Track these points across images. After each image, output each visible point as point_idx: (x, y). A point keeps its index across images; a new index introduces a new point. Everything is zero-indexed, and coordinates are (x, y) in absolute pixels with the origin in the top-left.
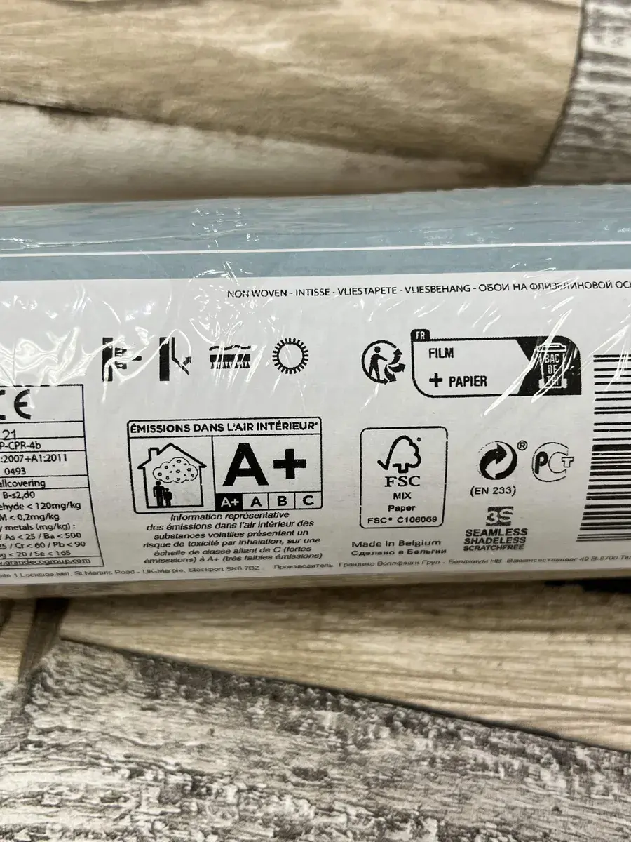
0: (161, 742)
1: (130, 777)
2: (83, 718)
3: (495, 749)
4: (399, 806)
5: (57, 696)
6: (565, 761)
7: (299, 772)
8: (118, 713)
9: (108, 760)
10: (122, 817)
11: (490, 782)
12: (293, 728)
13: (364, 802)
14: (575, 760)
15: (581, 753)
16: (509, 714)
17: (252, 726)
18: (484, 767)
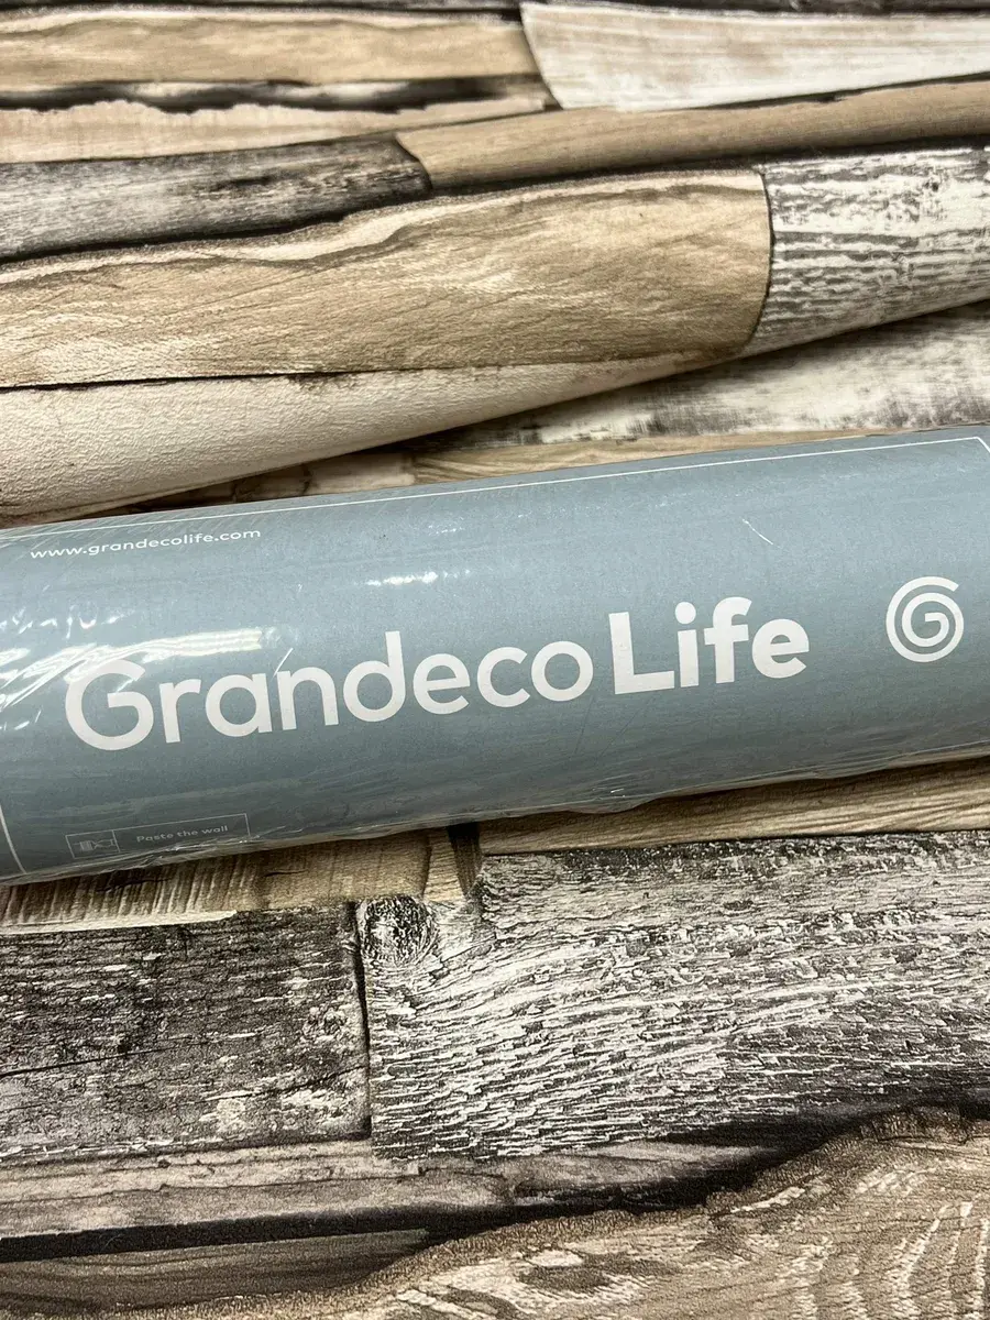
0: (610, 913)
1: (597, 945)
2: (536, 910)
3: (872, 850)
4: (818, 911)
5: (506, 901)
6: (929, 847)
7: (729, 906)
8: (563, 900)
9: (572, 937)
10: (606, 974)
11: (878, 876)
12: (710, 876)
13: (790, 915)
14: (937, 844)
15: (939, 839)
16: (875, 823)
17: (676, 882)
18: (870, 866)
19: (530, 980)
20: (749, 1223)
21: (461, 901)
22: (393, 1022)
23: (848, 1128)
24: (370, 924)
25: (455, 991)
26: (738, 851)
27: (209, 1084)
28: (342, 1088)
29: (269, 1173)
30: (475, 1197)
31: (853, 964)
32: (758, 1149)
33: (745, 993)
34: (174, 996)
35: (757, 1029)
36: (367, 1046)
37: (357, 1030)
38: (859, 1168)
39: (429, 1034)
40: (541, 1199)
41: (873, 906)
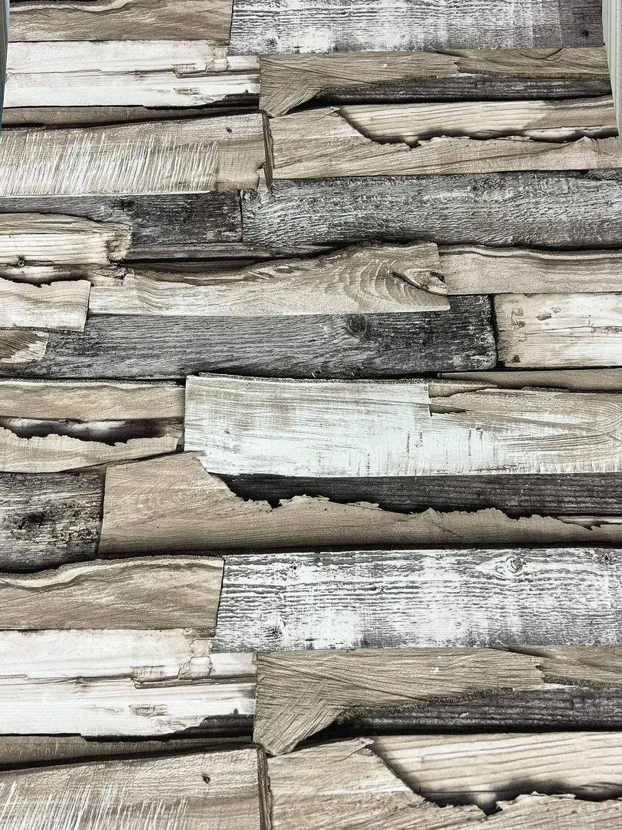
19: (283, 209)
20: (327, 262)
21: (267, 191)
22: (249, 218)
23: (355, 244)
24: (244, 195)
25: (264, 211)
26: (340, 180)
27: (205, 229)
28: (236, 232)
29: (219, 248)
30: (267, 255)
31: (363, 207)
32: (332, 247)
33: (336, 214)
34: (195, 210)
35: (337, 222)
36: (242, 223)
37: (240, 220)
38: (355, 252)
39: (257, 221)
40: (281, 256)
41: (372, 194)
